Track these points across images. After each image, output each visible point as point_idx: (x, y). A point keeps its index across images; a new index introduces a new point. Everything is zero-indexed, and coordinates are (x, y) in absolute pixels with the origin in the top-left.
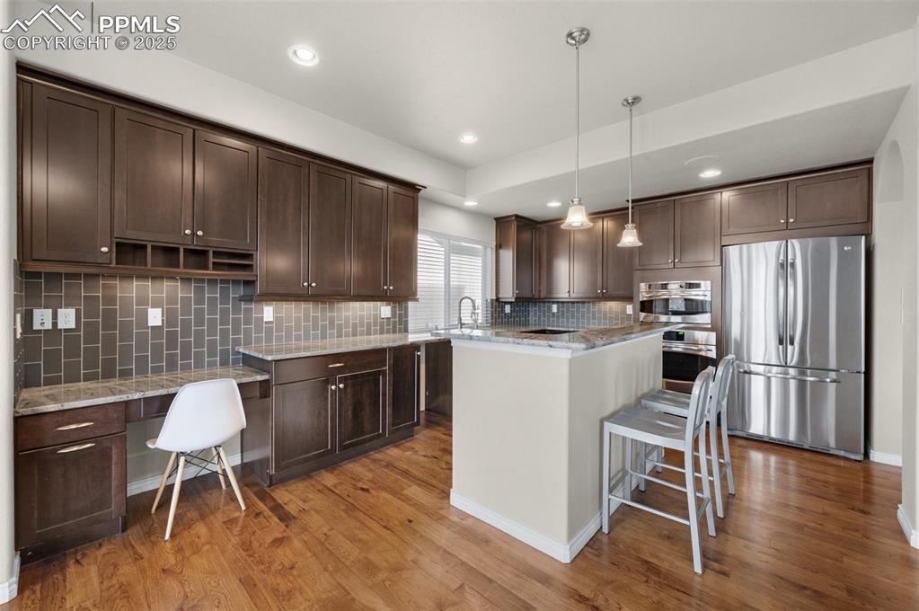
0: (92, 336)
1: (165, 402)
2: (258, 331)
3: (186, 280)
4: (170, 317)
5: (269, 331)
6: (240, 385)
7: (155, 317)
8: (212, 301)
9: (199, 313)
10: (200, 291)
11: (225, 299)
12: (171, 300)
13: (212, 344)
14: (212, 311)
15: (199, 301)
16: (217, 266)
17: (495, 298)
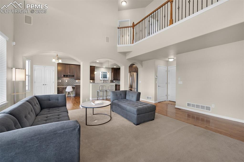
0: (62, 83)
1: (66, 88)
2: (76, 83)
3: (69, 78)
4: (68, 81)
5: (77, 83)
6: (72, 87)
7: (67, 81)
8: (71, 80)
9: (70, 81)
10: (70, 79)
11: (73, 80)
12: (68, 80)
13: (71, 84)
14: (71, 81)
15: (70, 80)
16: (71, 77)
17: (111, 80)
